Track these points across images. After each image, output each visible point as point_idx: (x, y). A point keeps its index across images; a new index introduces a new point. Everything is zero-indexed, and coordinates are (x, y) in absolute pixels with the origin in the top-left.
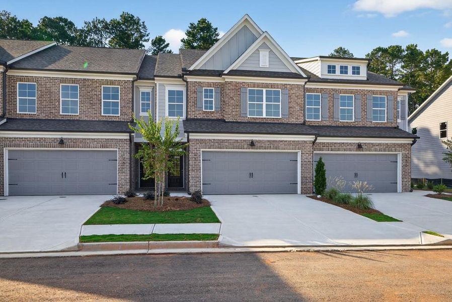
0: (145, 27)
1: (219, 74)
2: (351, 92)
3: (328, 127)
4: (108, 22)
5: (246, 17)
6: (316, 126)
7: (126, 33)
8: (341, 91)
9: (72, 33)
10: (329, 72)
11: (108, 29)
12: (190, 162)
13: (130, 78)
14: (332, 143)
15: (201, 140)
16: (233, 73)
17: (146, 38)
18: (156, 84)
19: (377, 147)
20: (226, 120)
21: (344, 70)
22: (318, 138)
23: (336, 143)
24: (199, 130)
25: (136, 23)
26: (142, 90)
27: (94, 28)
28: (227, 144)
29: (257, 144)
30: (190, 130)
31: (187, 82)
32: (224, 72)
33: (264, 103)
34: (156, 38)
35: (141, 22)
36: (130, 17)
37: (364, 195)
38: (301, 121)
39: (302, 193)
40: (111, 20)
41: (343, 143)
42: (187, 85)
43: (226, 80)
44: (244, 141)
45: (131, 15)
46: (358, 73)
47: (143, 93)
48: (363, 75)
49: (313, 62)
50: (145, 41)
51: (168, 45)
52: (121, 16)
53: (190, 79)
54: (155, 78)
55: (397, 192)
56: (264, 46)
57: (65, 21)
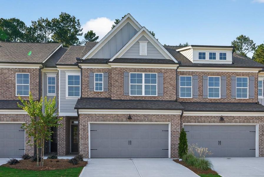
0: (79, 24)
1: (106, 61)
2: (218, 74)
3: (198, 103)
4: (50, 21)
5: (129, 16)
6: (188, 102)
7: (64, 29)
8: (209, 74)
9: (23, 30)
10: (200, 58)
11: (50, 26)
12: (80, 133)
13: (38, 67)
14: (199, 116)
15: (89, 114)
16: (117, 61)
17: (80, 33)
18: (58, 71)
19: (237, 120)
20: (112, 99)
21: (212, 56)
22: (184, 112)
23: (202, 117)
24: (87, 107)
25: (72, 21)
26: (49, 75)
27: (39, 25)
28: (109, 118)
29: (133, 118)
30: (80, 107)
31: (82, 69)
32: (110, 61)
33: (143, 84)
34: (88, 32)
35: (76, 20)
36: (67, 17)
37: (206, 159)
38: (174, 98)
39: (171, 158)
40: (53, 19)
41: (208, 117)
42: (81, 71)
43: (112, 67)
44: (123, 115)
45: (68, 15)
46: (225, 58)
47: (50, 78)
48: (229, 60)
49: (186, 51)
50: (80, 35)
51: (98, 37)
52: (60, 16)
53: (84, 66)
54: (57, 66)
55: (255, 157)
56: (143, 39)
57: (18, 21)
